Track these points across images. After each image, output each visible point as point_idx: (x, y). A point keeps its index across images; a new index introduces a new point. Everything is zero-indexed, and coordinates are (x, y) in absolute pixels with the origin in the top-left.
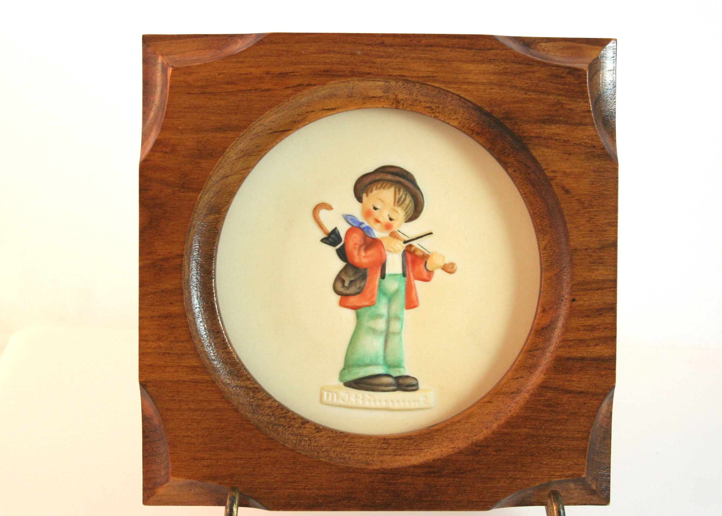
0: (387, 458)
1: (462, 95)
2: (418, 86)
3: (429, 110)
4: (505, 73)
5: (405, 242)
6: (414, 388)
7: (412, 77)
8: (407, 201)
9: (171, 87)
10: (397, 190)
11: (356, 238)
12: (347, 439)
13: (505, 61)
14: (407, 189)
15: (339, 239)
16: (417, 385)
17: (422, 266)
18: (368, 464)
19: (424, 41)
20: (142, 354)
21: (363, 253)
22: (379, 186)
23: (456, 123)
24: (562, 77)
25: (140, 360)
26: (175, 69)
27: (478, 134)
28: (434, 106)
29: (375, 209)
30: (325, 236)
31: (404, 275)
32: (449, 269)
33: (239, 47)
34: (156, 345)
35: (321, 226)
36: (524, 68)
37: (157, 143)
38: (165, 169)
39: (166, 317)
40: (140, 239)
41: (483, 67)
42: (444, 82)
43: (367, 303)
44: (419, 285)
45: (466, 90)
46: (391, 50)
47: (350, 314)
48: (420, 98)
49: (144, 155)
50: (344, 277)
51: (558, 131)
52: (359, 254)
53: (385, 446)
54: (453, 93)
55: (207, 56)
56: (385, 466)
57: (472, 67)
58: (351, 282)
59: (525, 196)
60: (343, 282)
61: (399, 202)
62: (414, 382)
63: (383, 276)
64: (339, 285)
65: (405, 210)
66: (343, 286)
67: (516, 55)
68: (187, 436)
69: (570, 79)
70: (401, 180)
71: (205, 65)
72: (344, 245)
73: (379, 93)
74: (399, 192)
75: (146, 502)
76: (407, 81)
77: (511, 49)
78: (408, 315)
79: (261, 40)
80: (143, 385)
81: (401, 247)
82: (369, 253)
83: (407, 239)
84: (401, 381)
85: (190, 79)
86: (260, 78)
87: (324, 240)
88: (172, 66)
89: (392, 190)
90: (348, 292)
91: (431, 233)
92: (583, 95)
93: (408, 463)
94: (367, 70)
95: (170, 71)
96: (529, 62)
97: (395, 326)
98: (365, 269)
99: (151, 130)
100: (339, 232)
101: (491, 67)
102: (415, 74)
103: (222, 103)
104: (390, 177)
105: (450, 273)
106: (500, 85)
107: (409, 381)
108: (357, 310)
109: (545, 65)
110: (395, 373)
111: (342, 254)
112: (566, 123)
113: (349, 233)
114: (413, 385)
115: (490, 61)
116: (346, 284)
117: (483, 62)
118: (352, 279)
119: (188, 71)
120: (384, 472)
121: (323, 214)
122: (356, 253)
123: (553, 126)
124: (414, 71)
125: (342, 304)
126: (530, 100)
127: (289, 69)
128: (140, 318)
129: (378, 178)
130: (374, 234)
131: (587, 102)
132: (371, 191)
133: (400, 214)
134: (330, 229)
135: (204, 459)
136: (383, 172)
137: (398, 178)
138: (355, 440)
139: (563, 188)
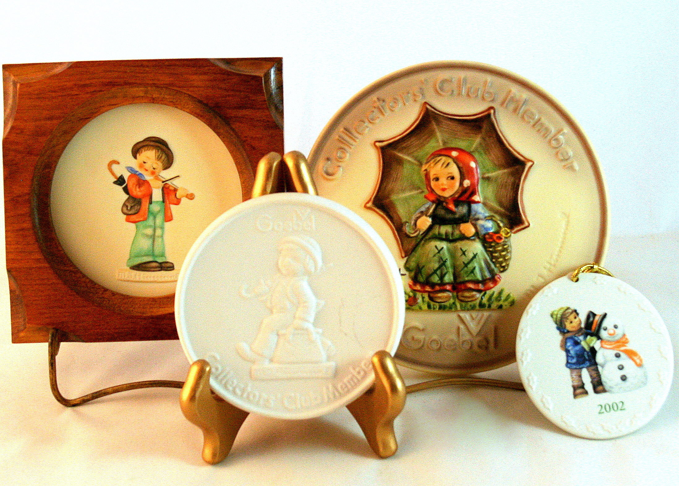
0: (155, 310)
1: (190, 94)
2: (164, 89)
3: (172, 103)
4: (215, 80)
5: (163, 182)
6: (172, 269)
7: (160, 84)
8: (163, 157)
9: (19, 95)
10: (157, 151)
11: (134, 181)
12: (131, 300)
13: (215, 73)
14: (162, 150)
15: (124, 181)
16: (173, 267)
17: (174, 196)
18: (143, 313)
19: (167, 63)
20: (8, 253)
21: (138, 190)
22: (146, 149)
23: (188, 110)
24: (248, 82)
25: (7, 256)
26: (21, 85)
27: (201, 116)
28: (174, 101)
29: (145, 163)
30: (116, 180)
31: (164, 201)
32: (191, 197)
33: (59, 70)
34: (16, 247)
35: (113, 174)
36: (225, 77)
37: (12, 128)
38: (17, 143)
39: (21, 230)
40: (4, 185)
41: (201, 77)
42: (179, 87)
43: (142, 219)
44: (173, 207)
45: (191, 91)
46: (147, 69)
47: (133, 226)
48: (166, 96)
49: (5, 135)
50: (127, 204)
51: (247, 113)
52: (136, 190)
53: (154, 303)
54: (185, 93)
55: (40, 76)
56: (153, 314)
57: (194, 77)
58: (131, 207)
59: (231, 152)
60: (127, 207)
61: (159, 158)
62: (171, 265)
63: (151, 203)
64: (125, 209)
65: (162, 163)
66: (127, 209)
67: (221, 70)
68: (36, 300)
69: (253, 82)
70: (159, 145)
71: (39, 82)
72: (127, 185)
73: (142, 94)
74: (158, 153)
75: (14, 341)
76: (158, 87)
77: (217, 66)
78: (167, 225)
79: (71, 66)
80: (9, 271)
81: (161, 185)
82: (142, 189)
83: (164, 180)
84: (163, 265)
85: (30, 90)
86: (71, 89)
87: (115, 183)
88: (20, 83)
89: (154, 151)
90: (130, 213)
91: (178, 176)
92: (260, 91)
93: (167, 312)
94: (134, 81)
95: (18, 86)
96: (228, 73)
97: (158, 232)
98: (140, 199)
99: (9, 120)
100: (123, 177)
101: (206, 77)
102: (162, 82)
103: (49, 103)
104: (152, 143)
105: (191, 199)
106: (213, 87)
107: (168, 265)
108: (137, 224)
109: (238, 74)
110: (160, 260)
111: (126, 190)
112: (252, 108)
113: (130, 177)
114: (171, 267)
115: (205, 73)
116: (129, 208)
117: (201, 74)
118: (132, 205)
119: (29, 85)
120: (152, 317)
121: (115, 167)
122: (134, 189)
123: (244, 111)
124: (161, 81)
125: (128, 220)
126: (229, 96)
127: (88, 82)
128: (6, 231)
129: (145, 144)
130: (145, 178)
131: (264, 95)
132: (142, 152)
133: (159, 165)
134: (118, 175)
135: (45, 313)
136: (148, 141)
137: (157, 144)
138: (136, 300)
139: (252, 146)
